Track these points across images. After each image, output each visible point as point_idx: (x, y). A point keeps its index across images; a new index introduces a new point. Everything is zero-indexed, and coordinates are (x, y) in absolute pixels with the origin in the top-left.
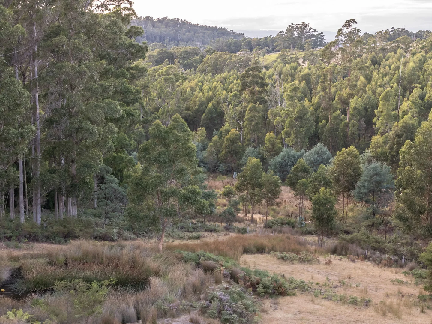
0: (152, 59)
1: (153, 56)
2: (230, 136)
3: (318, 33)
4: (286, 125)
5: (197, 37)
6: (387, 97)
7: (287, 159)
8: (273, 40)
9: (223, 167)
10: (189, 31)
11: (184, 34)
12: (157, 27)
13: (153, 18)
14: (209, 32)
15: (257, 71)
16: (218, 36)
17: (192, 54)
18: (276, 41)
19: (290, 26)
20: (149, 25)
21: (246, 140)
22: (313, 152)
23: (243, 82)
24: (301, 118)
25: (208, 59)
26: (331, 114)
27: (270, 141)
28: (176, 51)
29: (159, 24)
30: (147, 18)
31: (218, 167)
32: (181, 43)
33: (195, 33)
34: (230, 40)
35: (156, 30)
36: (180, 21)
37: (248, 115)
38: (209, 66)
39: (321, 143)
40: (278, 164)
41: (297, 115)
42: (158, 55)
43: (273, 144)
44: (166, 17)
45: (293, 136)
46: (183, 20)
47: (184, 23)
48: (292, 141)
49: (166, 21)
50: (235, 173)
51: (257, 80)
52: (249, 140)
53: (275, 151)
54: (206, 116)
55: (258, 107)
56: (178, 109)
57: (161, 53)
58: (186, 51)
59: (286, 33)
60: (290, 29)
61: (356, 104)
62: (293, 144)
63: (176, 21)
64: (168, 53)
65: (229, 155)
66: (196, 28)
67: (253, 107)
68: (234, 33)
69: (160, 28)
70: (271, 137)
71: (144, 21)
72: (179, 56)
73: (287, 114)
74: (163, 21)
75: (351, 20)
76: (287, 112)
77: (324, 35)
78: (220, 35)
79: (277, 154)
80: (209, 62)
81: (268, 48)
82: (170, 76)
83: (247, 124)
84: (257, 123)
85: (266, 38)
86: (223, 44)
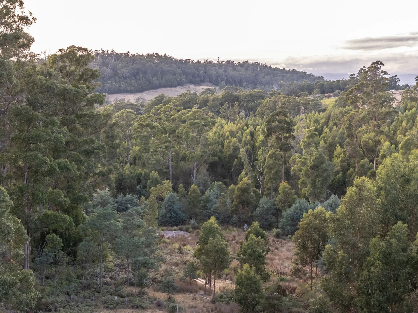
0: (216, 102)
1: (218, 99)
2: (242, 186)
3: (391, 76)
4: (302, 175)
5: (276, 81)
6: (408, 146)
7: (299, 211)
8: (346, 83)
9: (235, 218)
10: (268, 74)
11: (264, 77)
12: (237, 71)
13: (234, 63)
14: (288, 75)
15: (283, 115)
16: (297, 80)
17: (257, 97)
18: (348, 84)
19: (362, 69)
20: (230, 69)
21: (266, 189)
22: (326, 205)
23: (268, 126)
24: (318, 167)
25: (267, 102)
26: (358, 162)
27: (284, 191)
28: (241, 94)
29: (239, 68)
30: (229, 62)
31: (230, 217)
32: (258, 86)
33: (274, 76)
34: (304, 82)
35: (235, 74)
36: (260, 65)
37: (267, 163)
38: (268, 109)
39: (335, 195)
40: (289, 217)
41: (313, 163)
42: (222, 98)
43: (287, 194)
44: (247, 61)
45: (309, 186)
46: (264, 64)
47: (264, 67)
48: (308, 192)
49: (246, 65)
50: (246, 225)
51: (283, 124)
52: (269, 189)
53: (289, 202)
54: (238, 162)
55: (278, 154)
56: (203, 154)
57: (227, 96)
58: (251, 94)
59: (357, 76)
60: (361, 72)
61: (385, 152)
62: (308, 195)
63: (256, 65)
64: (233, 96)
65: (240, 205)
66: (276, 72)
67: (273, 154)
68: (314, 76)
69: (240, 71)
70: (285, 188)
71: (225, 65)
72: (243, 99)
73: (303, 162)
74: (244, 65)
75: (377, 61)
76: (303, 160)
77: (398, 78)
78: (299, 78)
79: (290, 206)
80: (268, 105)
81: (339, 91)
82: (196, 121)
83: (266, 172)
84: (277, 171)
85: (339, 81)
86: (296, 87)
